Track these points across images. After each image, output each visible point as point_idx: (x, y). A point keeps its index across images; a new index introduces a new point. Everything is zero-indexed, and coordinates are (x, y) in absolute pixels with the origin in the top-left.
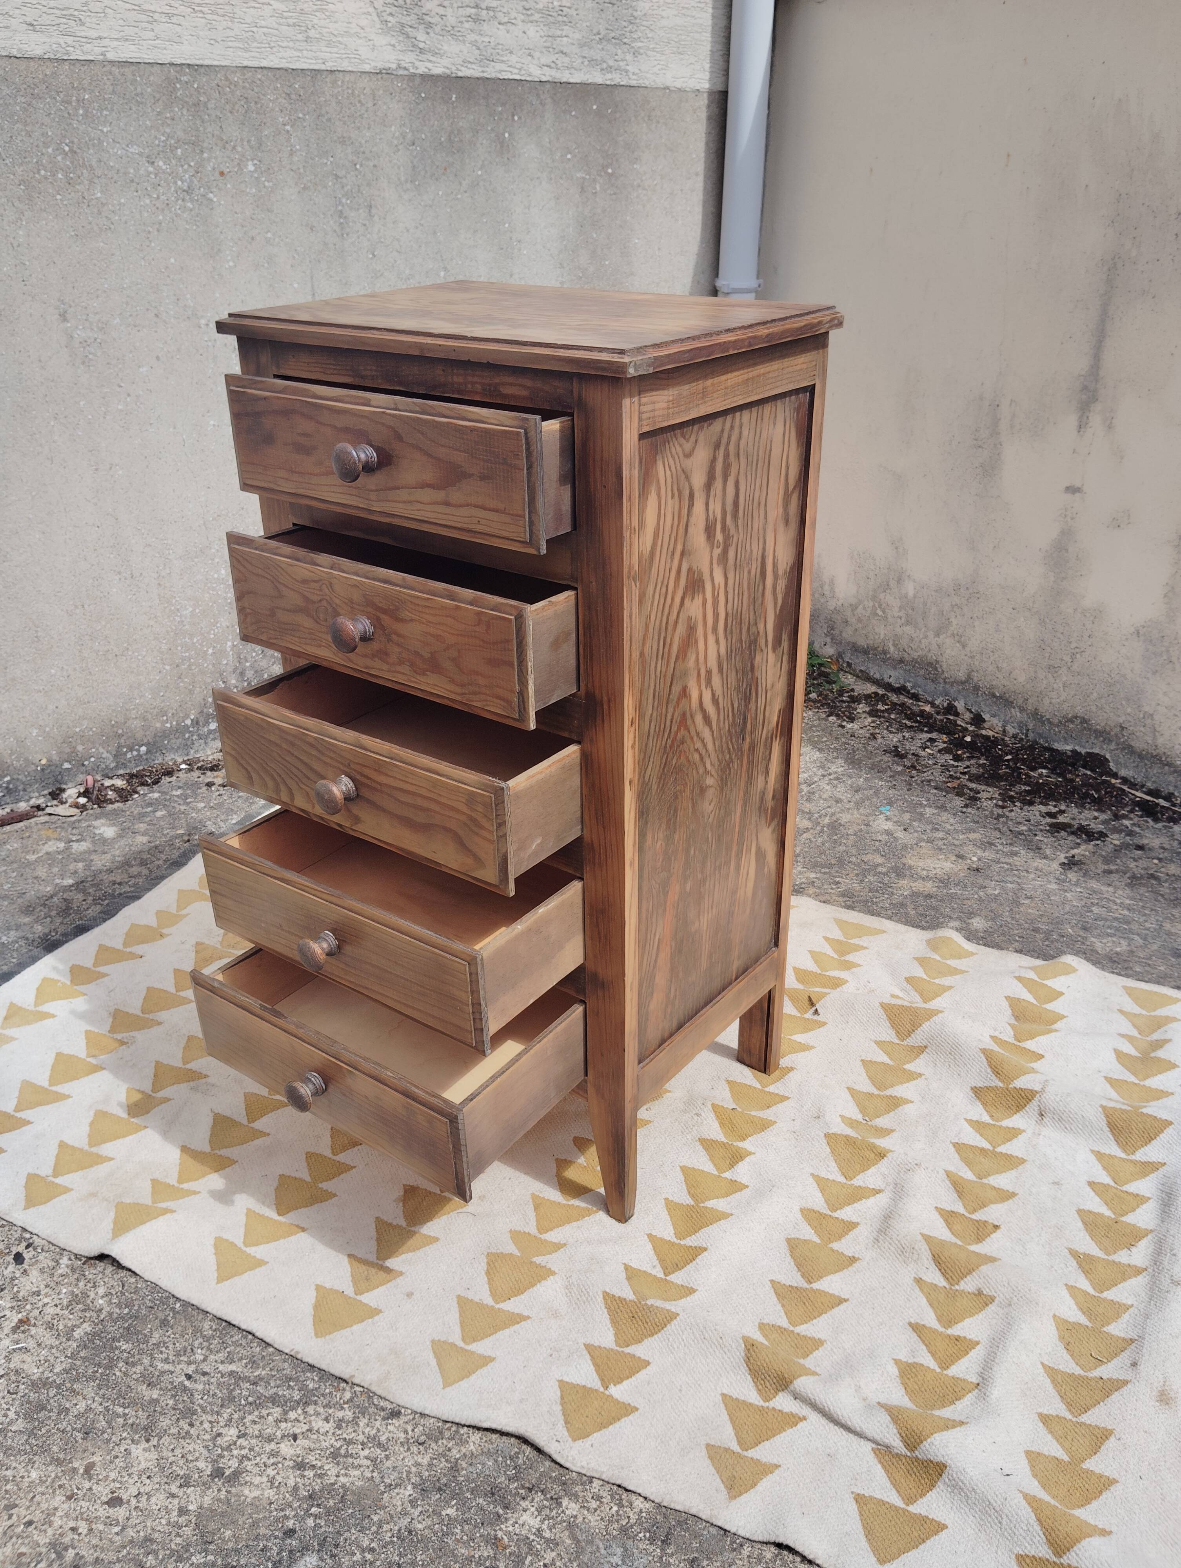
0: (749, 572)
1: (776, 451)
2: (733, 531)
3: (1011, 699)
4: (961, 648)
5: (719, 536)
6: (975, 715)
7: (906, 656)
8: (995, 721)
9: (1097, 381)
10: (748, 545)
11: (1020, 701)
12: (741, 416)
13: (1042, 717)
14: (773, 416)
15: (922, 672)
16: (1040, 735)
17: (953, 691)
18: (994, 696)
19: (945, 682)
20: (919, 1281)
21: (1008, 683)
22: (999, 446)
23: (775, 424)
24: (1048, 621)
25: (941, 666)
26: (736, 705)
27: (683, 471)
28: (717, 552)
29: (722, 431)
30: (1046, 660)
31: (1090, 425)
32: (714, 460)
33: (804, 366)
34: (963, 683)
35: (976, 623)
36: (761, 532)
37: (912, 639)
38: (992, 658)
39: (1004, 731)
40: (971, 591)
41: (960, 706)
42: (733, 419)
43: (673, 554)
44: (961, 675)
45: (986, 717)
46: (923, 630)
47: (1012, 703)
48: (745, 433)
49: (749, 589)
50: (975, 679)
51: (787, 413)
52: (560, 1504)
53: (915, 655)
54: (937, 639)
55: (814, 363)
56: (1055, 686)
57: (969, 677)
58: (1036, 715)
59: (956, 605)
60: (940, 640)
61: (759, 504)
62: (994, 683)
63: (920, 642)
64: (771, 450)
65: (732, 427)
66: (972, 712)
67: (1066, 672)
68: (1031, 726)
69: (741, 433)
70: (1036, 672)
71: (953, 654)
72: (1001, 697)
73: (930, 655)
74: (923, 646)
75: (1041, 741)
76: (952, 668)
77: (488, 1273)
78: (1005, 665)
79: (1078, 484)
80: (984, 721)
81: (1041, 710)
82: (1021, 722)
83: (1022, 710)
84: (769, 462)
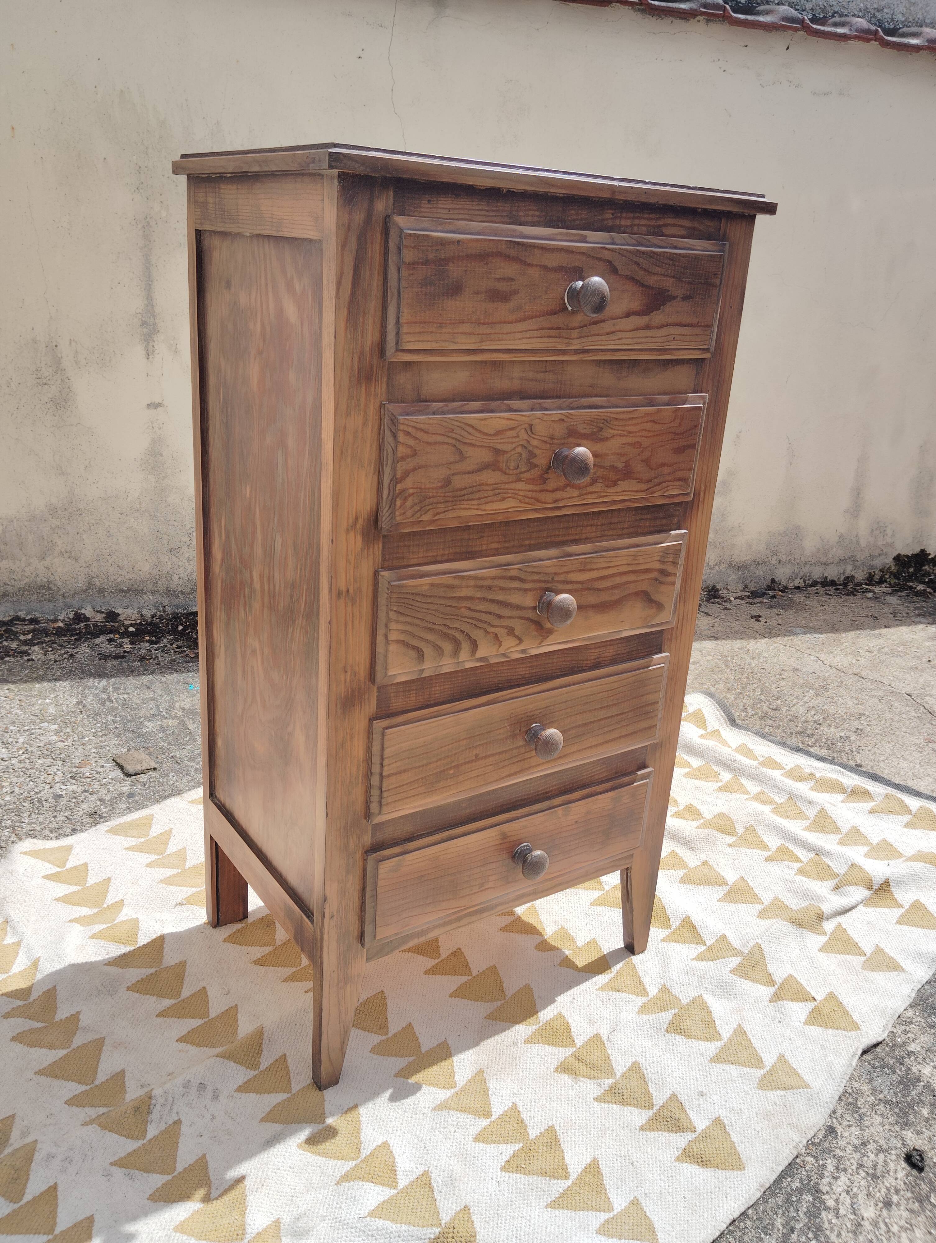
3: (140, 588)
4: (73, 562)
6: (107, 613)
7: (9, 589)
8: (129, 611)
9: (154, 317)
11: (150, 587)
13: (174, 592)
15: (34, 597)
16: (178, 606)
17: (75, 603)
18: (122, 591)
19: (64, 597)
20: (730, 845)
21: (133, 576)
22: (67, 381)
24: (158, 514)
25: (55, 585)
30: (166, 545)
31: (157, 352)
34: (84, 591)
35: (84, 537)
37: (13, 572)
38: (110, 561)
39: (142, 615)
40: (70, 510)
41: (88, 611)
44: (81, 584)
45: (119, 611)
46: (24, 559)
47: (142, 590)
50: (98, 583)
52: (912, 1052)
53: (22, 584)
54: (42, 563)
56: (180, 563)
57: (90, 585)
58: (168, 592)
59: (58, 527)
60: (47, 562)
62: (119, 580)
63: (23, 571)
66: (103, 612)
67: (187, 549)
68: (166, 603)
70: (158, 558)
71: (66, 570)
72: (129, 590)
73: (39, 579)
74: (28, 573)
75: (180, 611)
76: (68, 583)
77: (688, 1037)
78: (126, 562)
79: (157, 400)
80: (118, 615)
81: (172, 586)
82: (156, 603)
83: (153, 592)
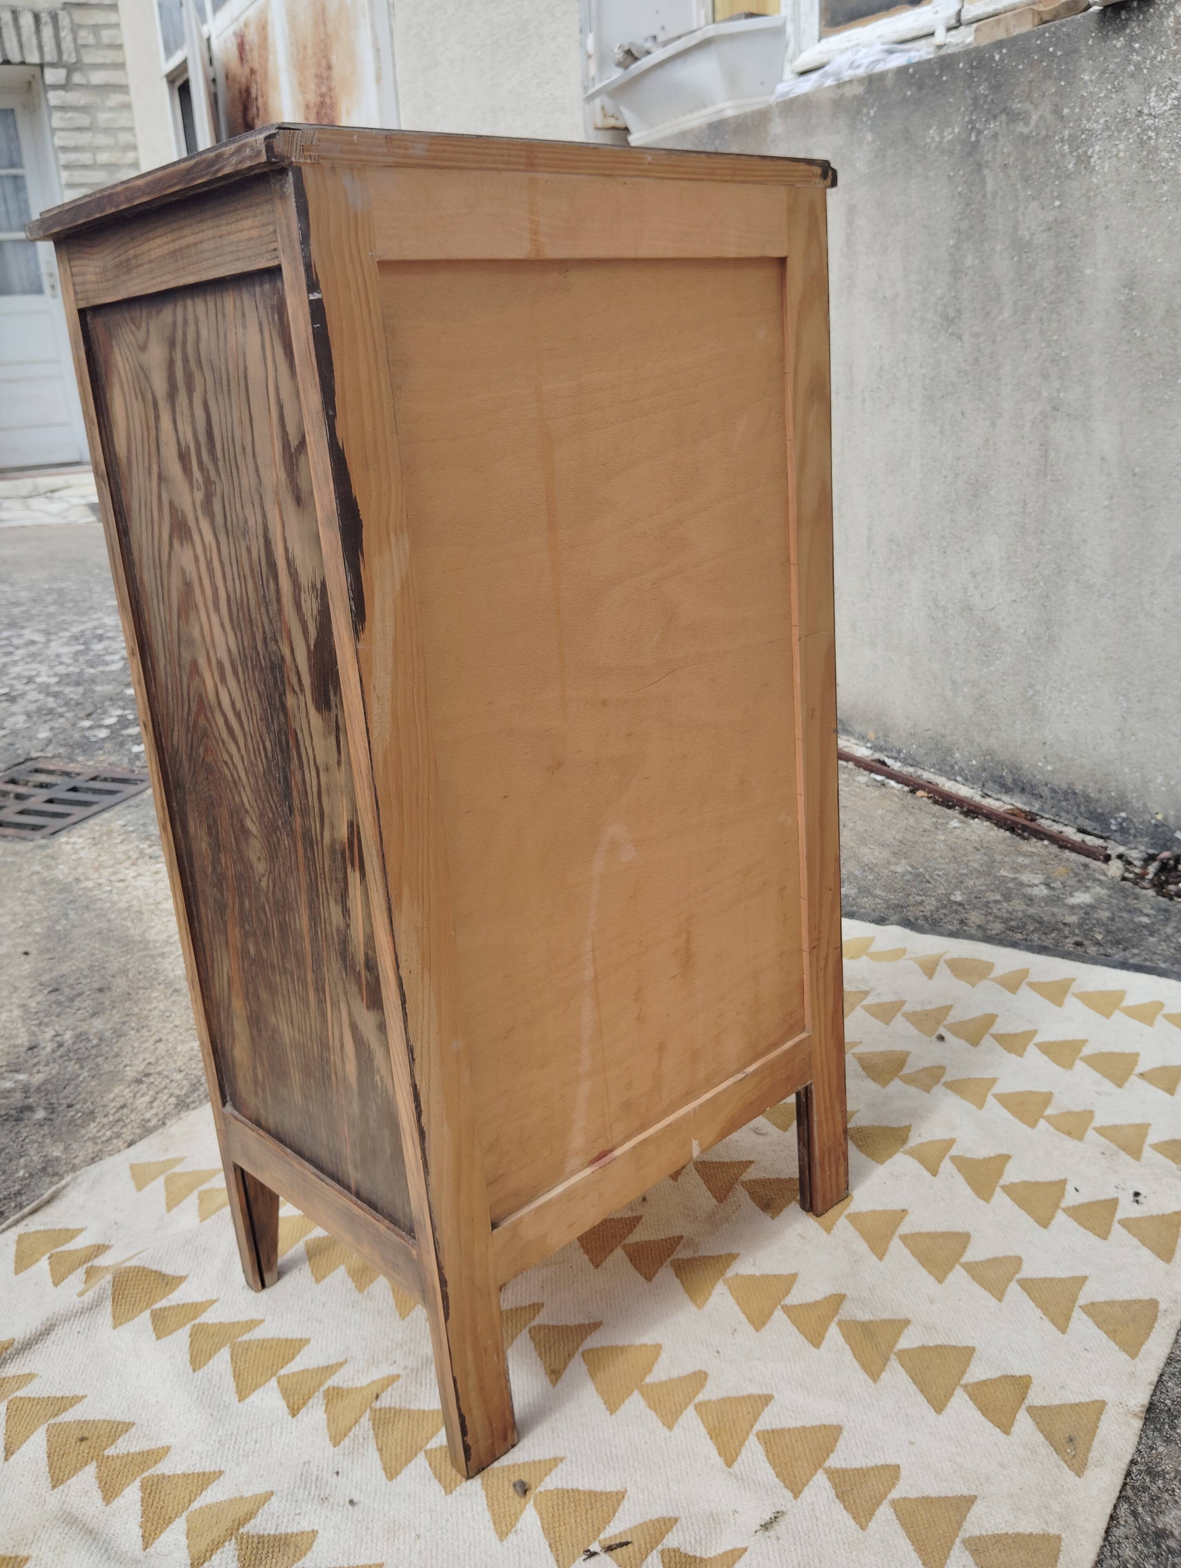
0: (249, 551)
1: (255, 373)
2: (213, 476)
5: (197, 474)
10: (238, 506)
12: (194, 306)
14: (240, 313)
23: (244, 327)
26: (268, 744)
27: (141, 367)
28: (199, 495)
29: (175, 324)
32: (171, 363)
33: (255, 233)
36: (256, 497)
42: (185, 308)
43: (150, 473)
48: (204, 333)
49: (253, 577)
51: (262, 311)
55: (271, 228)
61: (244, 449)
64: (246, 368)
65: (185, 322)
69: (198, 332)
84: (247, 385)
